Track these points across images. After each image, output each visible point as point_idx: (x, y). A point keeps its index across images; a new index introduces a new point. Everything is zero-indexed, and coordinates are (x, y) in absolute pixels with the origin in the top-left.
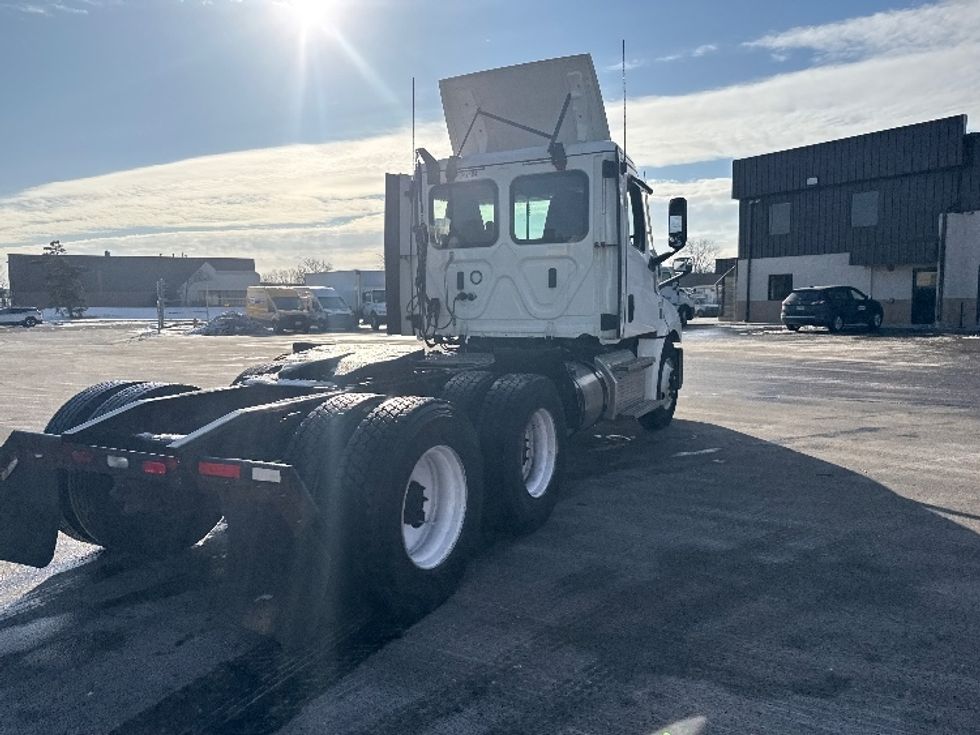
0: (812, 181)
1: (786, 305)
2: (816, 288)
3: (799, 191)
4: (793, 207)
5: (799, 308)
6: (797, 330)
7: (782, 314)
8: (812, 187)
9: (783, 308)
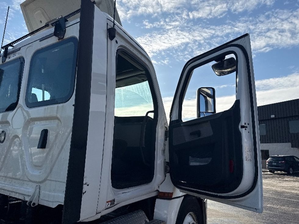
0: (273, 116)
1: (268, 162)
2: (280, 156)
3: (268, 120)
4: (266, 125)
5: (273, 164)
6: (273, 172)
7: (267, 166)
8: (273, 119)
9: (267, 163)
